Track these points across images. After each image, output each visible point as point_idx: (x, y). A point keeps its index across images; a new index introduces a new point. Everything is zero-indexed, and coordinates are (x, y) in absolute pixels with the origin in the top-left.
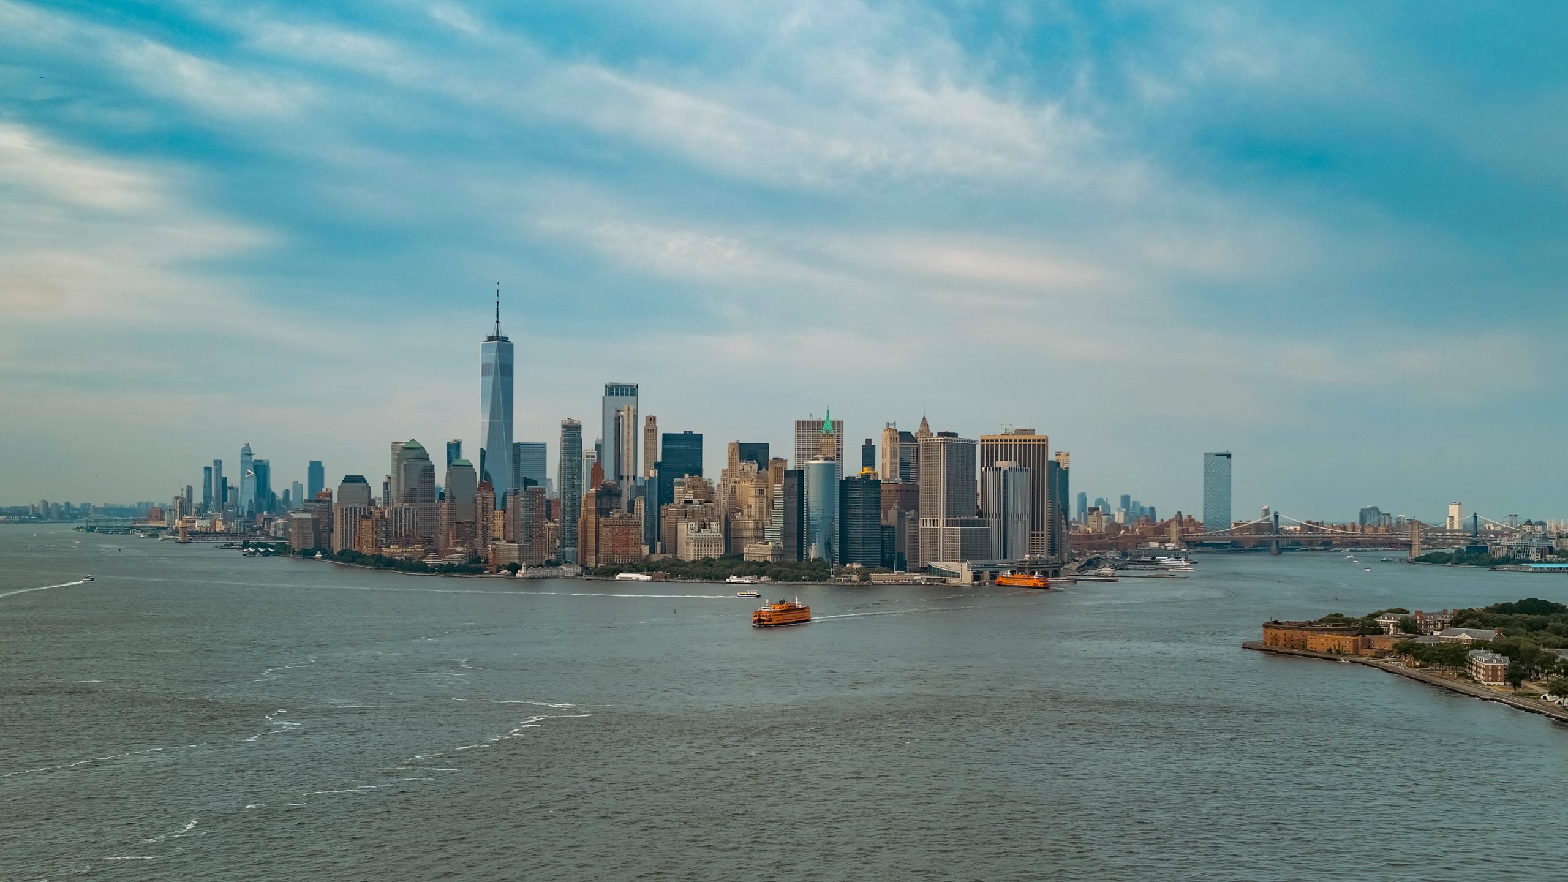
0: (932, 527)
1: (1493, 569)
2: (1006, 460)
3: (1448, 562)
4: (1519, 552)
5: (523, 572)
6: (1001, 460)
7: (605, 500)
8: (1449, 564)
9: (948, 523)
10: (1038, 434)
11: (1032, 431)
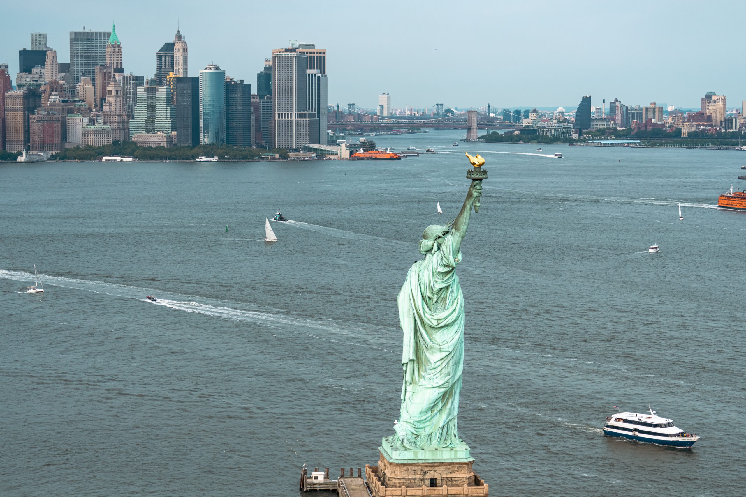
0: (290, 119)
1: (571, 145)
2: (314, 68)
3: (519, 140)
4: (564, 133)
5: (24, 157)
6: (310, 68)
7: (31, 100)
8: (521, 142)
9: (299, 116)
10: (318, 48)
11: (313, 46)
